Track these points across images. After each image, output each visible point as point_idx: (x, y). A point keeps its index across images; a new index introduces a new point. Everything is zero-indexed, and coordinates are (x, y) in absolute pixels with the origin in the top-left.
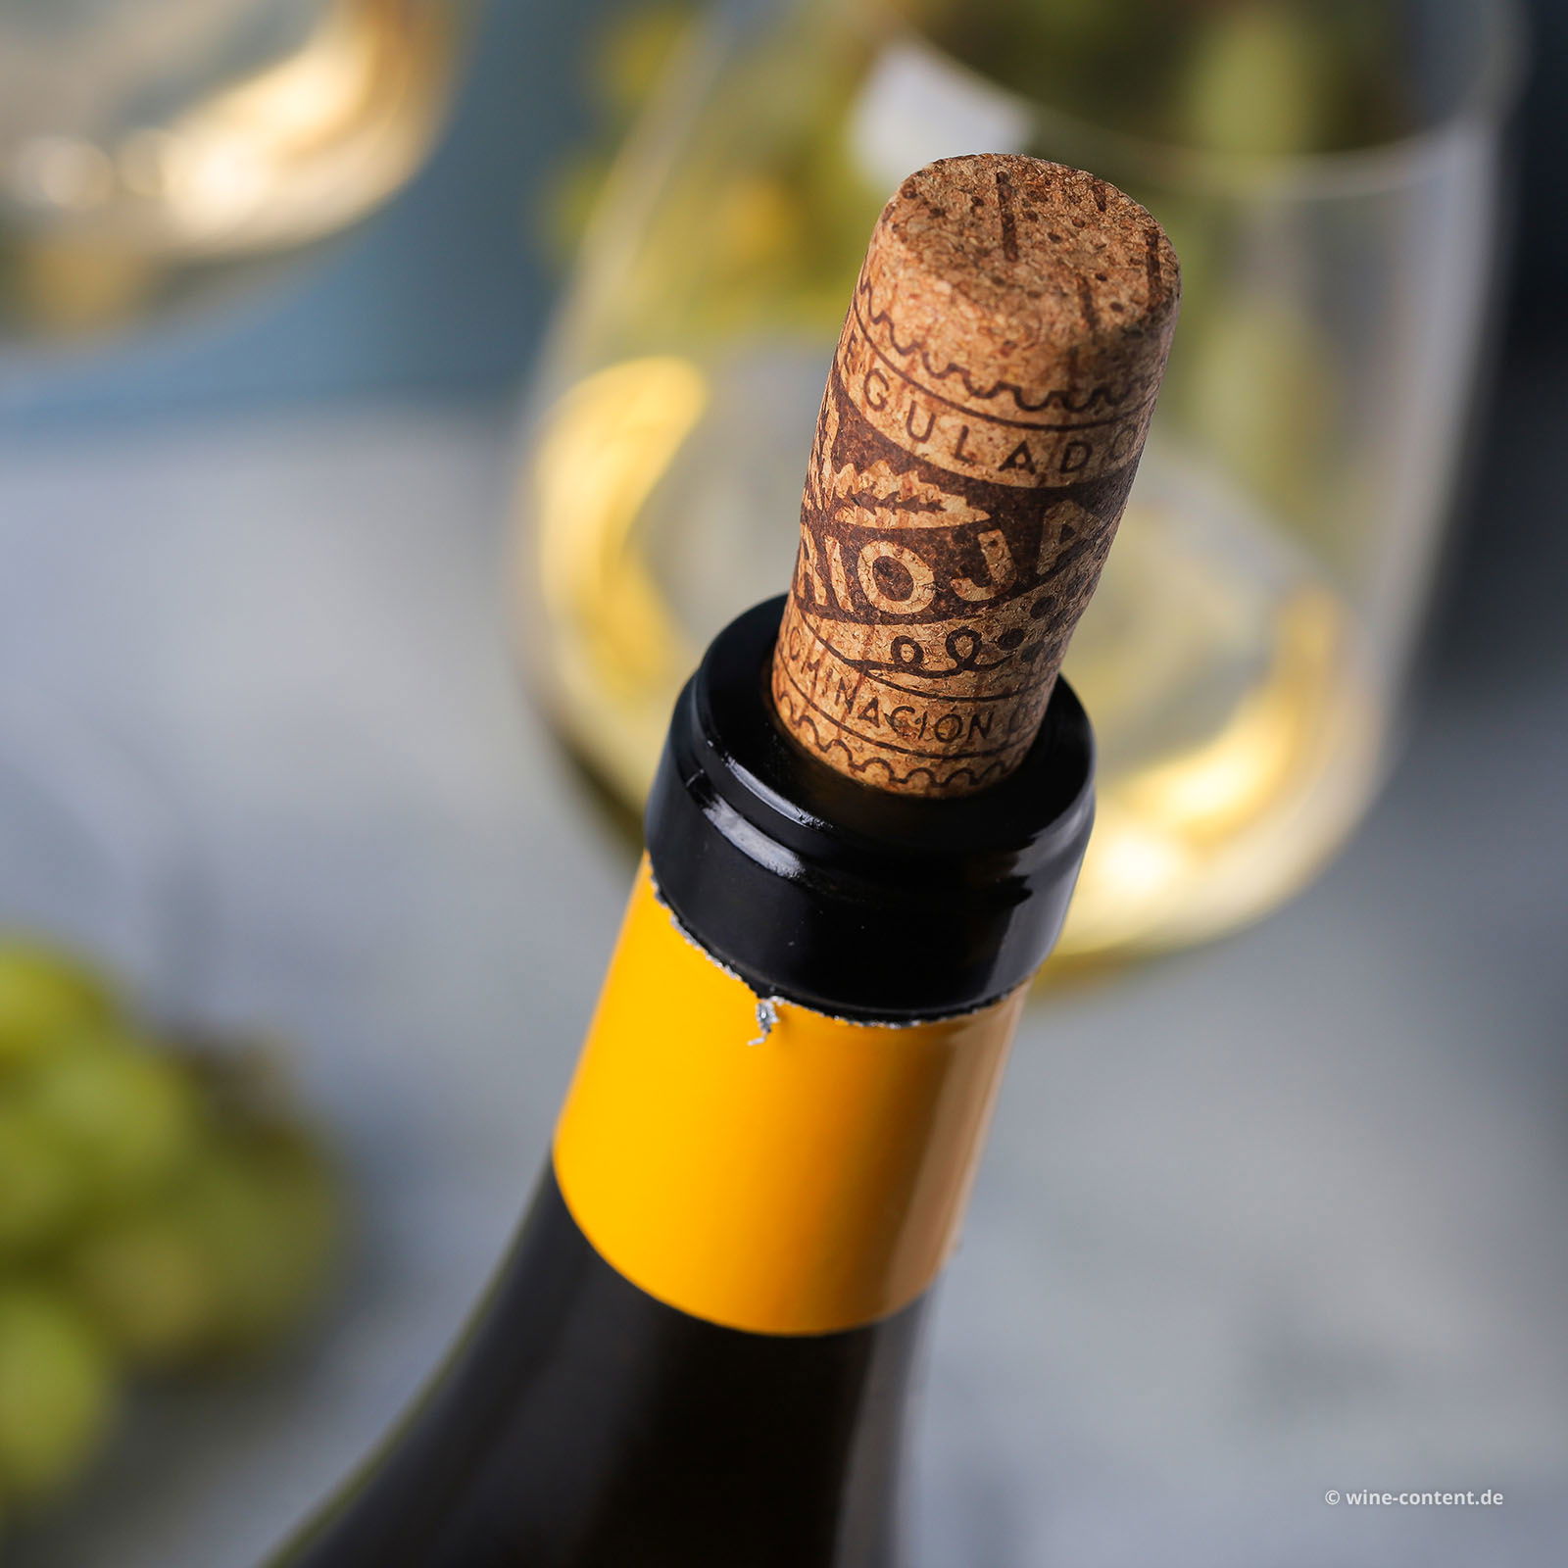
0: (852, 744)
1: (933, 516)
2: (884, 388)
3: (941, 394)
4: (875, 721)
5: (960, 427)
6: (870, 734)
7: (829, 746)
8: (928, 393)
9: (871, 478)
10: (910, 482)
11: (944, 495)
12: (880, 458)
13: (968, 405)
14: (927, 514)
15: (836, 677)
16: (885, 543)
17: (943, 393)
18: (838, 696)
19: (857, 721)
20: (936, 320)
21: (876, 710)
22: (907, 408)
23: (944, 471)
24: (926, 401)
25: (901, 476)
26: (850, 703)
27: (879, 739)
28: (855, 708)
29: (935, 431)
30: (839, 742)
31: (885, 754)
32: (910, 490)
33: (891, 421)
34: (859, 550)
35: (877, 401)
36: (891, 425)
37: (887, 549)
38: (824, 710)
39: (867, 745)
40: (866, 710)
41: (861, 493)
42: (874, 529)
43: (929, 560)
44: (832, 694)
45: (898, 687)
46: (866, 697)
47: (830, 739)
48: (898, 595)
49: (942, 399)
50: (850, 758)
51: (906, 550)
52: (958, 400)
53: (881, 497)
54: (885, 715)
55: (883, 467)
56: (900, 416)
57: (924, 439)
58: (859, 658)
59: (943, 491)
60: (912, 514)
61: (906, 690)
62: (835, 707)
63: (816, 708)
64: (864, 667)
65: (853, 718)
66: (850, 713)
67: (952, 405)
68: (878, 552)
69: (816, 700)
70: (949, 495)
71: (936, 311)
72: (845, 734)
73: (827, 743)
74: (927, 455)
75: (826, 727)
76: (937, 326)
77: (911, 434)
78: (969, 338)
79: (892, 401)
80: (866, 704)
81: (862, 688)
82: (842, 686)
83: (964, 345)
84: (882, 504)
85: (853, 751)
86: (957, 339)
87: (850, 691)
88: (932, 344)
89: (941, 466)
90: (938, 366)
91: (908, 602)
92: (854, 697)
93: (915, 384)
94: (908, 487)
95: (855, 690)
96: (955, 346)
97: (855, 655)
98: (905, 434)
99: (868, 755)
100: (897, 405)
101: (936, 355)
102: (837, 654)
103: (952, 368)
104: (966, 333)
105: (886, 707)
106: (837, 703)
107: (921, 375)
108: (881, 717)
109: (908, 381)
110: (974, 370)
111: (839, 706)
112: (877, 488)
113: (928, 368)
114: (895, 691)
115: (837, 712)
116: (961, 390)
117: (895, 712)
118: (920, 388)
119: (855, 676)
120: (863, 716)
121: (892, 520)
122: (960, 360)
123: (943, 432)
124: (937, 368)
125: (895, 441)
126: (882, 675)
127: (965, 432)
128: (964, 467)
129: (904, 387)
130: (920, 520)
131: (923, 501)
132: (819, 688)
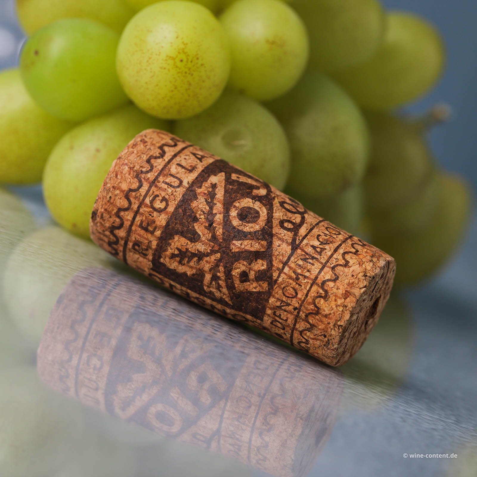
0: (334, 262)
1: (218, 188)
2: (158, 198)
3: (160, 169)
4: (323, 250)
5: (177, 166)
6: (329, 253)
7: (335, 275)
8: (159, 175)
9: (199, 212)
10: (201, 192)
11: (209, 181)
12: (190, 205)
13: (167, 160)
14: (217, 190)
15: (301, 263)
16: (230, 212)
17: (160, 168)
18: (310, 263)
19: (322, 257)
20: (126, 164)
21: (318, 247)
22: (166, 186)
23: (197, 178)
24: (164, 176)
25: (198, 196)
26: (313, 258)
27: (332, 251)
28: (316, 256)
29: (177, 175)
30: (333, 268)
31: (341, 251)
32: (205, 194)
33: (172, 196)
34: (234, 228)
35: (164, 203)
36: (174, 196)
37: (234, 213)
38: (317, 272)
39: (335, 256)
40: (317, 251)
41: (207, 219)
42: (223, 216)
43: (240, 197)
44: (309, 266)
45: (306, 235)
46: (310, 250)
47: (332, 273)
48: (257, 215)
49: (162, 169)
50: (341, 265)
51: (234, 204)
52: (163, 163)
53: (208, 208)
54: (320, 244)
55: (194, 204)
56: (170, 190)
57: (181, 182)
58: (290, 247)
59: (206, 181)
60: (217, 196)
61: (308, 233)
62: (315, 266)
63: (316, 278)
64: (295, 247)
65: (321, 258)
66: (318, 259)
67: (165, 166)
68: (235, 217)
69: (313, 277)
70: (209, 180)
71: (123, 164)
72: (328, 264)
73: (333, 275)
74: (188, 182)
75: (325, 273)
76: (129, 164)
77: (178, 187)
78: (135, 152)
79: (163, 194)
80: (313, 251)
81: (306, 250)
82: (305, 260)
83: (138, 154)
84: (211, 208)
85: (337, 263)
86: (136, 156)
87: (307, 257)
88: (137, 167)
89: (195, 178)
90: (147, 167)
91: (261, 213)
92: (310, 255)
93: (155, 180)
94: (203, 194)
95: (307, 254)
96: (138, 158)
97: (289, 249)
98: (178, 189)
99: (340, 257)
100: (165, 191)
101: (142, 167)
102: (289, 259)
103: (148, 161)
104: (133, 152)
105: (316, 243)
106: (313, 265)
107: (151, 176)
108: (321, 246)
109: (153, 183)
110: (151, 154)
111: (315, 264)
112: (204, 210)
113: (147, 172)
114: (308, 237)
115: (318, 266)
116: (160, 160)
117: (319, 241)
118: (157, 178)
119: (299, 251)
120: (320, 253)
121: (219, 207)
122: (145, 157)
123: (178, 173)
124: (148, 168)
125: (181, 196)
126: (299, 239)
127: (179, 165)
128: (196, 170)
129: (156, 186)
130: (220, 194)
131: (210, 190)
132: (307, 274)
